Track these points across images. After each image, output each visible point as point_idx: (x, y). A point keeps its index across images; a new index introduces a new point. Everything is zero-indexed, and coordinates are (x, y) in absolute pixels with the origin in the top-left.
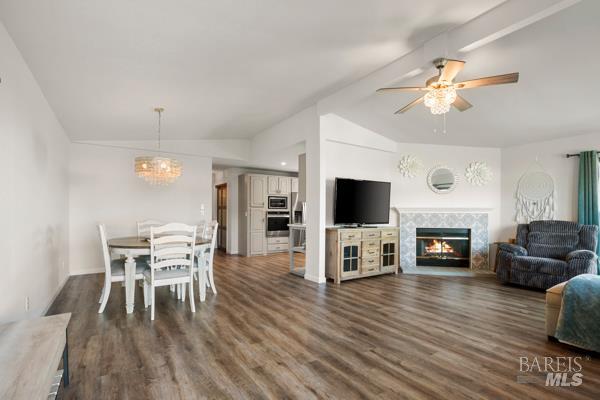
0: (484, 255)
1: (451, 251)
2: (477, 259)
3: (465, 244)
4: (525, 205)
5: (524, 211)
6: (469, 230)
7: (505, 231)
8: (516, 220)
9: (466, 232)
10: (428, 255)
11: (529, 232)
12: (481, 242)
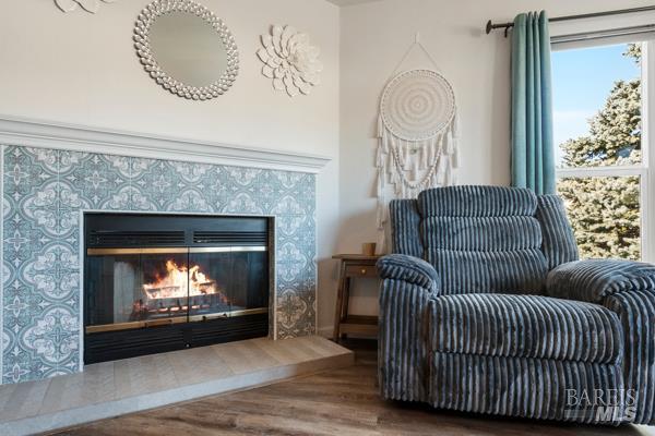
0: (307, 295)
1: (211, 291)
2: (289, 308)
3: (256, 266)
4: (393, 154)
5: (393, 169)
6: (269, 221)
7: (350, 223)
8: (374, 194)
9: (258, 227)
10: (144, 314)
11: (422, 217)
12: (297, 254)
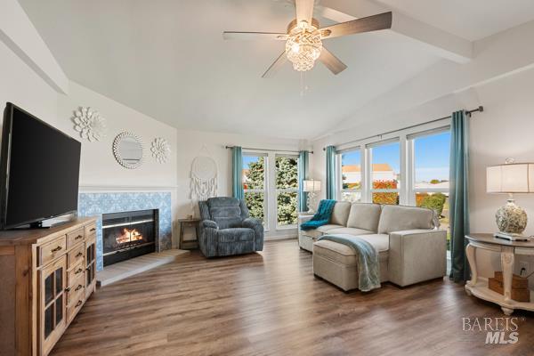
2: (164, 240)
4: (197, 184)
5: (197, 189)
6: (157, 210)
8: (190, 197)
11: (209, 207)
12: (166, 221)
